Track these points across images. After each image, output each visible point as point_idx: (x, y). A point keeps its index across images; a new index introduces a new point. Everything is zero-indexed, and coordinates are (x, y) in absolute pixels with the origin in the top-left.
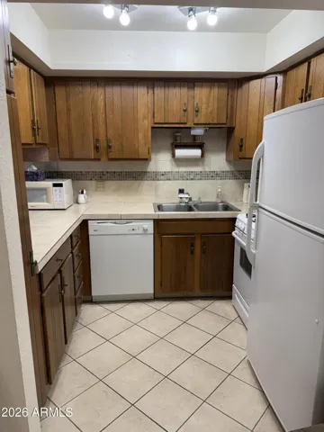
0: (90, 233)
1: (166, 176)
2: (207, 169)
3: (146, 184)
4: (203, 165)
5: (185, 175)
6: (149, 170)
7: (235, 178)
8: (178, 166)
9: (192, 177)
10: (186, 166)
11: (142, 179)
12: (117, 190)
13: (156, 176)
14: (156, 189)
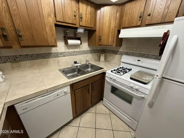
0: (19, 113)
1: (63, 54)
2: (81, 50)
3: (51, 60)
4: (80, 48)
5: (72, 53)
6: (52, 52)
7: (92, 53)
8: (68, 49)
9: (75, 54)
10: (73, 49)
11: (49, 58)
12: (31, 66)
13: (57, 55)
14: (58, 62)
